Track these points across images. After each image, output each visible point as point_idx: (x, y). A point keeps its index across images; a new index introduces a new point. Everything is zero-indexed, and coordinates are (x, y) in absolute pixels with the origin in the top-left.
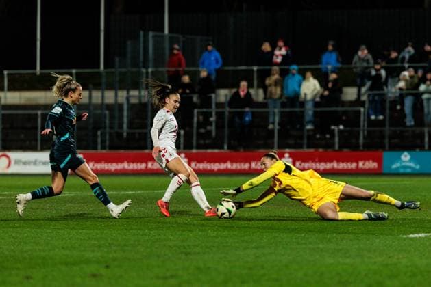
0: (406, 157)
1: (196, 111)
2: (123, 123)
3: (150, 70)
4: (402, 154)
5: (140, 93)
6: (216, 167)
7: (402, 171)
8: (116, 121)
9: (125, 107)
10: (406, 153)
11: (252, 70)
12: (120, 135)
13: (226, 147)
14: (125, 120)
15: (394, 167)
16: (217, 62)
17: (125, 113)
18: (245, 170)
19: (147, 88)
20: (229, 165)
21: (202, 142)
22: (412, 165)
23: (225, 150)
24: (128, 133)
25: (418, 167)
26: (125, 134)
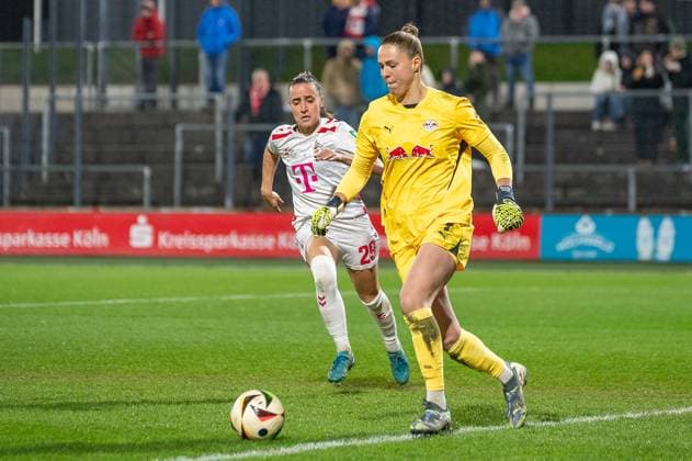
0: (585, 226)
1: (179, 129)
2: (40, 153)
3: (101, 45)
4: (576, 221)
5: (79, 91)
6: (209, 243)
7: (577, 255)
8: (26, 149)
9: (46, 120)
10: (586, 219)
11: (302, 48)
12: (33, 176)
13: (229, 202)
14: (45, 146)
15: (562, 246)
16: (230, 29)
17: (46, 133)
18: (265, 250)
19: (95, 82)
20: (234, 241)
21: (193, 192)
22: (598, 242)
23: (228, 209)
24: (50, 174)
25: (609, 247)
26: (45, 175)
